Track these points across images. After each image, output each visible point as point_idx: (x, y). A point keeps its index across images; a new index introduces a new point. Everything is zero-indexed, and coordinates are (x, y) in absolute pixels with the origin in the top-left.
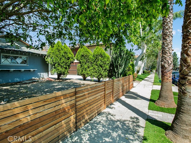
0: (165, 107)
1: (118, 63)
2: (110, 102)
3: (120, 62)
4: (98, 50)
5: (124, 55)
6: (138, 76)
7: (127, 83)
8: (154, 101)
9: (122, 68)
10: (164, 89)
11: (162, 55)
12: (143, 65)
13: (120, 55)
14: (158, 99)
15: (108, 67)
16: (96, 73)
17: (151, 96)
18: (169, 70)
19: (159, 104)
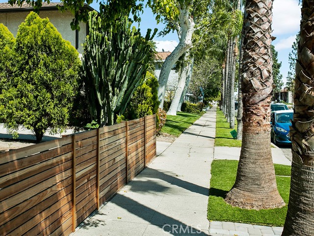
0: (255, 208)
1: (107, 74)
2: (90, 205)
3: (113, 72)
4: (33, 26)
5: (126, 47)
6: (167, 120)
7: (139, 141)
8: (222, 194)
9: (122, 93)
10: (250, 154)
11: (245, 52)
12: (182, 85)
13: (116, 48)
14: (235, 186)
15: (69, 89)
16: (30, 109)
17: (212, 180)
18: (265, 96)
19: (239, 200)
